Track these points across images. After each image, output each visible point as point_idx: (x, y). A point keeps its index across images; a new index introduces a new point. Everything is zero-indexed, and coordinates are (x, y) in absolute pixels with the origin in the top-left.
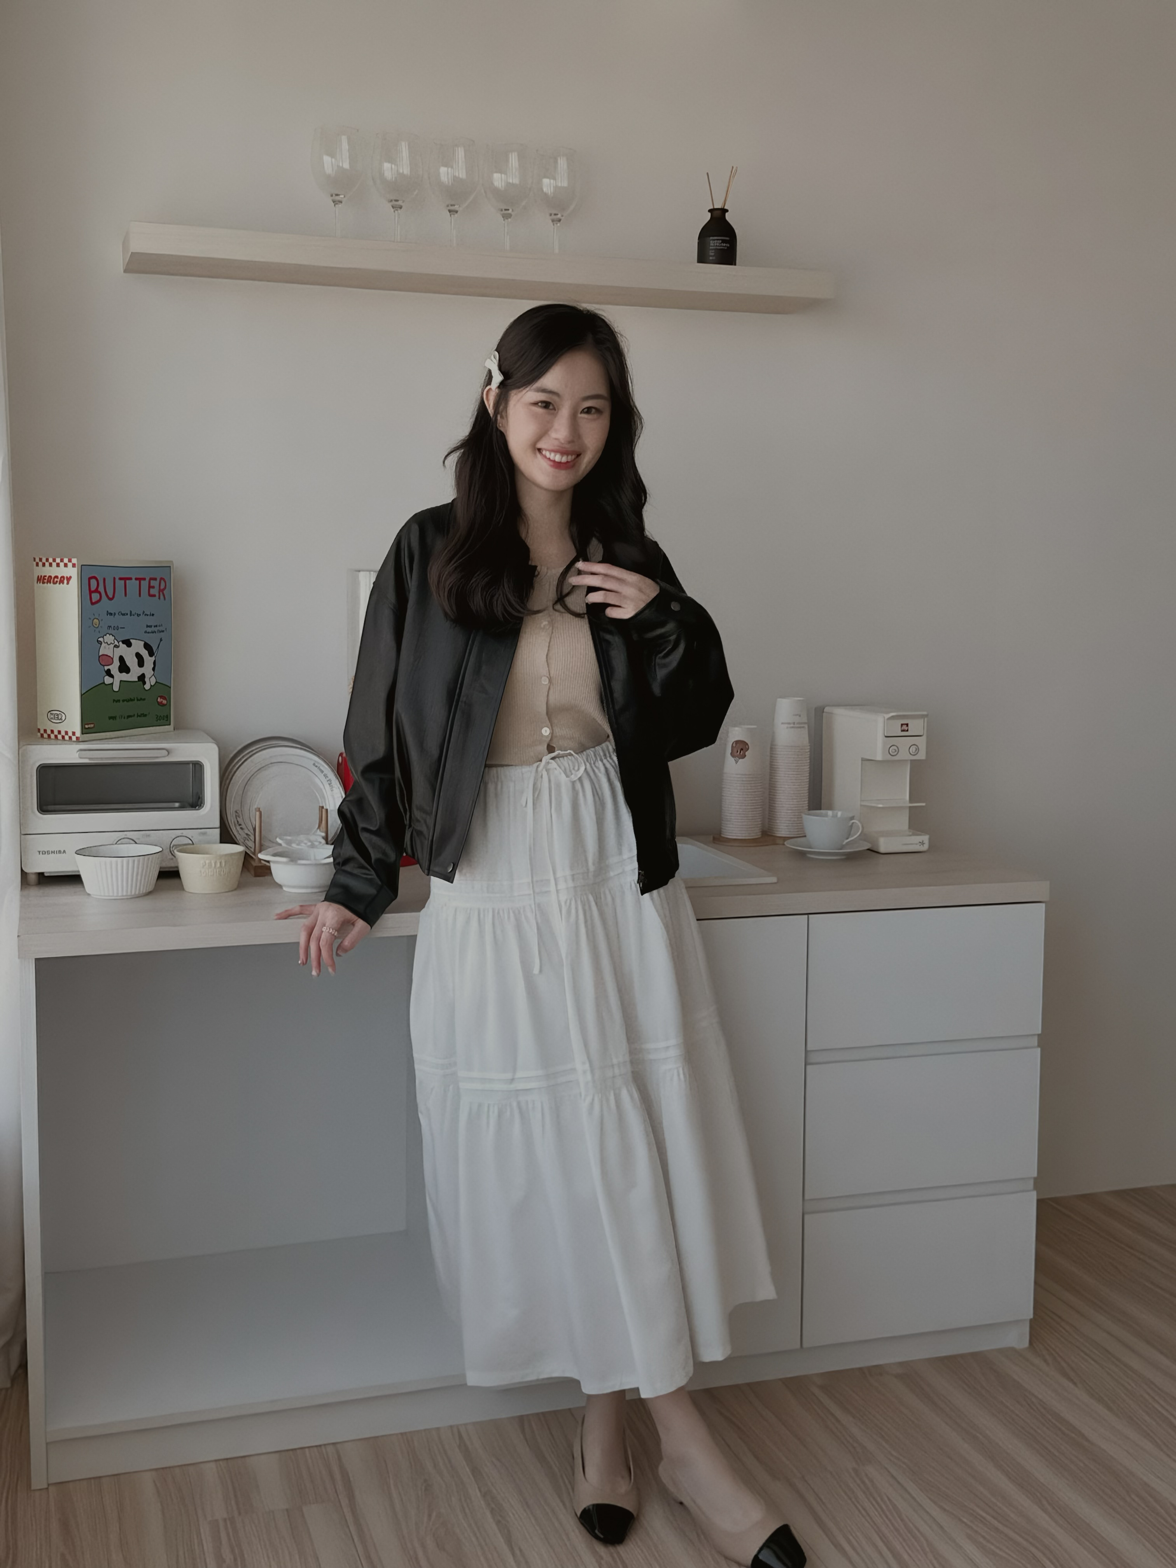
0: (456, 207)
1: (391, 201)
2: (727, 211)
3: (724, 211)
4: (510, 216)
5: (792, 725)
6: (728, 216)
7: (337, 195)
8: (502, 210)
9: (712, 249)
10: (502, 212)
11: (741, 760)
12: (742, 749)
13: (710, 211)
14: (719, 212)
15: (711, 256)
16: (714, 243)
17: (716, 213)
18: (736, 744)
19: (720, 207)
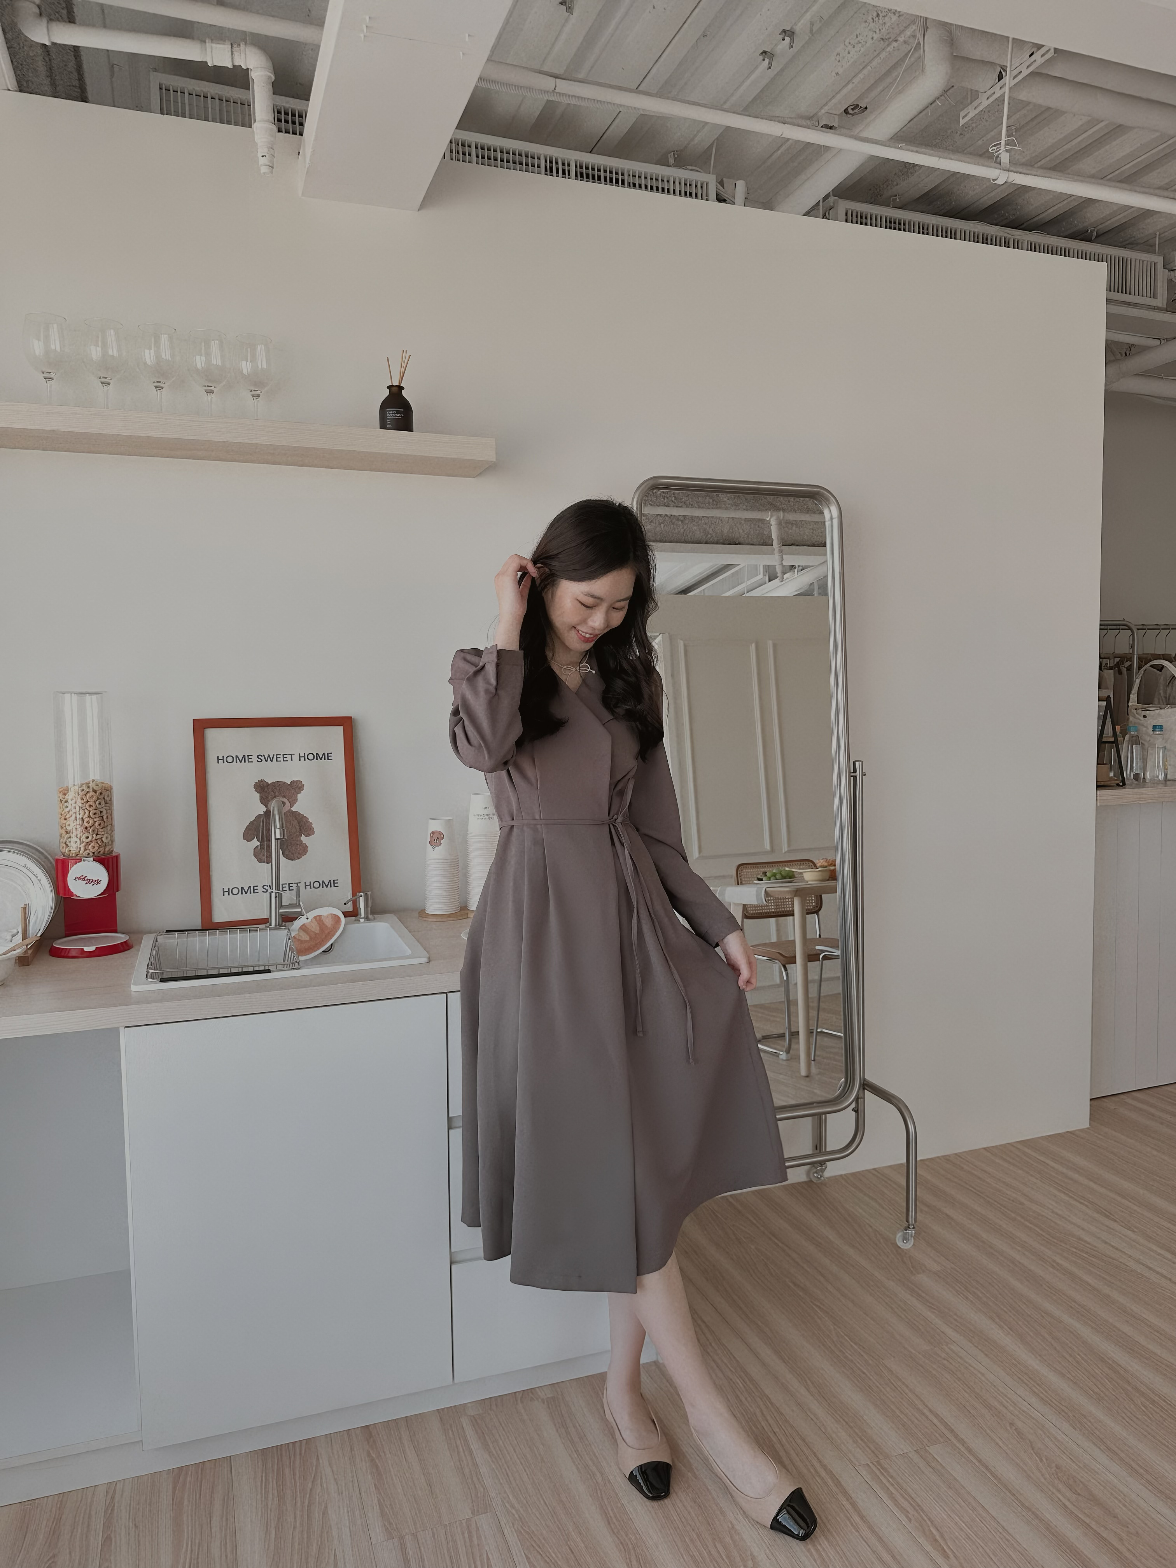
0: (161, 385)
1: (100, 378)
2: (403, 388)
3: (401, 388)
4: (212, 392)
5: (482, 817)
6: (404, 393)
7: (47, 372)
8: (205, 386)
9: (389, 419)
10: (206, 388)
11: (437, 848)
12: (438, 838)
13: (388, 387)
14: (396, 388)
15: (389, 424)
16: (391, 413)
17: (396, 389)
18: (433, 834)
19: (397, 384)
